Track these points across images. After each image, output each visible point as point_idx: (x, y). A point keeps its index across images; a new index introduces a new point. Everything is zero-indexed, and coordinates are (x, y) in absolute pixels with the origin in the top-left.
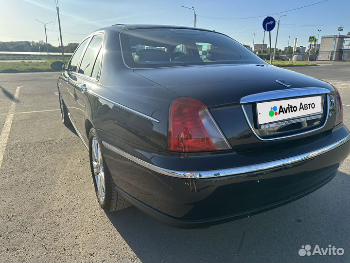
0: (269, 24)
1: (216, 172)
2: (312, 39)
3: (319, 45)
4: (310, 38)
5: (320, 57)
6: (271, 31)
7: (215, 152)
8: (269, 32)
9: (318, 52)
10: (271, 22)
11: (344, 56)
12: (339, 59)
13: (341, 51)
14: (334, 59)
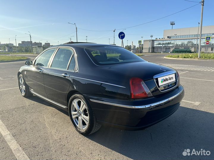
0: (122, 36)
1: (150, 105)
2: (140, 42)
3: (143, 45)
4: (139, 41)
5: (144, 51)
6: (123, 39)
7: (148, 97)
8: (122, 40)
9: (142, 48)
10: (123, 35)
11: (155, 50)
12: (153, 52)
13: (153, 48)
14: (150, 52)
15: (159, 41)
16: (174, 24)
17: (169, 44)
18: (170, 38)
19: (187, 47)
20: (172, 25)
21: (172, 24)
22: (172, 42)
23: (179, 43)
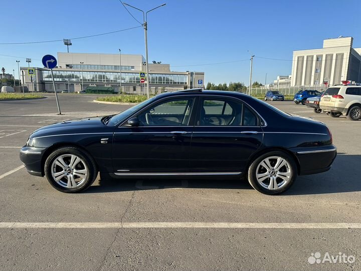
0: (50, 62)
10: (52, 61)
11: (47, 87)
12: (43, 89)
13: (43, 83)
14: (38, 90)
15: (61, 72)
16: (71, 44)
17: (70, 77)
18: (70, 68)
19: (115, 84)
20: (68, 45)
21: (68, 43)
22: (76, 74)
23: (89, 76)
